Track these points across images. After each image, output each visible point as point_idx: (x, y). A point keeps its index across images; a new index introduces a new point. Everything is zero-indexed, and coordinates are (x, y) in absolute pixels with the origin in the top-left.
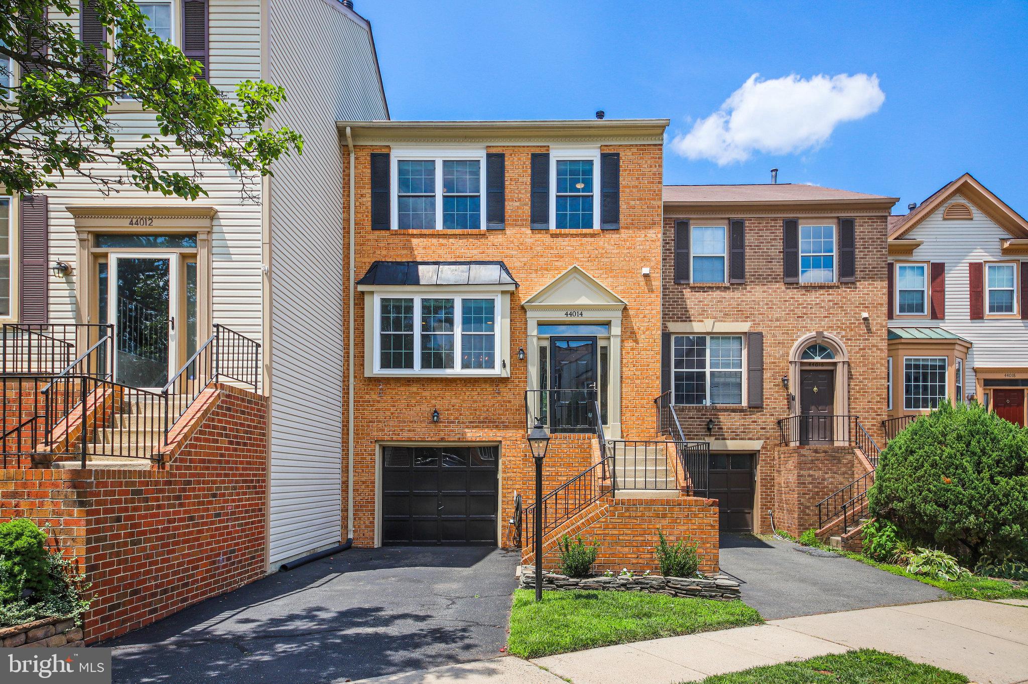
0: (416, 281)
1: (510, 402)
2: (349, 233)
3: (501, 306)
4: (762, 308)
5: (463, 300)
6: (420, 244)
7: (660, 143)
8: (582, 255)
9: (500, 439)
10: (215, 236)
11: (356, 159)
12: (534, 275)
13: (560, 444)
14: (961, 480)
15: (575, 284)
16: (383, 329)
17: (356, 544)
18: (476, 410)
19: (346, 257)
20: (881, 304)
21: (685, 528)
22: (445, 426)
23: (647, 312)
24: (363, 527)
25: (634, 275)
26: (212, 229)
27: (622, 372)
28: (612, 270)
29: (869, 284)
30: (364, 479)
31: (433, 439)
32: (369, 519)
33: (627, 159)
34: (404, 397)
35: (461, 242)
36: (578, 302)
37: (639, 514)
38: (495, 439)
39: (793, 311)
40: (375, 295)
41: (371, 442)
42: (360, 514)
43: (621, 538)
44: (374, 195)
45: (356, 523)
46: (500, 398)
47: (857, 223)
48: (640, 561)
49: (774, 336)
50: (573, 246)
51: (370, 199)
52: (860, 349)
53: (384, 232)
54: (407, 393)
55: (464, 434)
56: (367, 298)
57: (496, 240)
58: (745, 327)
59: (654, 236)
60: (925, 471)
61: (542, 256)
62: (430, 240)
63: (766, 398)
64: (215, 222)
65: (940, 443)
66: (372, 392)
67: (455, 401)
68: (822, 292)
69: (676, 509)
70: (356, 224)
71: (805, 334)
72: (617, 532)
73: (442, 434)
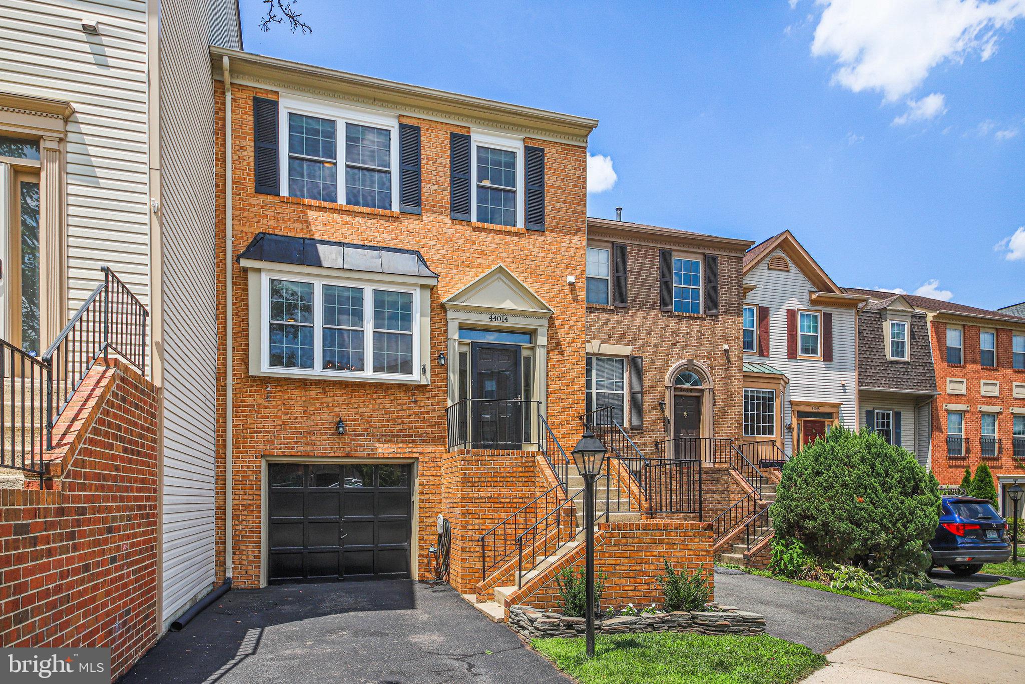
0: (317, 262)
1: (428, 413)
2: (224, 192)
3: (419, 301)
4: (642, 333)
5: (375, 290)
6: (319, 219)
7: (584, 145)
8: (506, 255)
9: (416, 455)
10: (70, 147)
11: (234, 100)
12: (454, 271)
13: (502, 461)
14: (871, 499)
15: (499, 285)
16: (273, 316)
17: (238, 584)
18: (388, 421)
19: (221, 223)
20: (738, 338)
21: (682, 554)
22: (352, 440)
23: (572, 323)
24: (245, 562)
25: (559, 283)
26: (66, 135)
27: (547, 385)
28: (537, 275)
29: (729, 319)
30: (246, 503)
31: (337, 454)
32: (253, 552)
33: (551, 155)
34: (300, 403)
35: (371, 223)
36: (503, 306)
37: (636, 541)
38: (411, 456)
39: (668, 338)
40: (263, 274)
41: (256, 457)
42: (242, 547)
43: (617, 568)
44: (258, 151)
45: (236, 558)
46: (417, 408)
47: (720, 260)
48: (638, 593)
49: (652, 361)
50: (496, 244)
51: (252, 154)
52: (722, 378)
53: (271, 197)
54: (304, 398)
55: (374, 449)
56: (251, 277)
57: (411, 226)
58: (627, 350)
59: (579, 243)
60: (837, 491)
61: (463, 250)
62: (331, 215)
63: (646, 421)
64: (71, 127)
65: (845, 464)
66: (257, 395)
67: (364, 410)
68: (692, 322)
69: (673, 533)
70: (233, 182)
71: (678, 361)
72: (613, 562)
73: (348, 448)
